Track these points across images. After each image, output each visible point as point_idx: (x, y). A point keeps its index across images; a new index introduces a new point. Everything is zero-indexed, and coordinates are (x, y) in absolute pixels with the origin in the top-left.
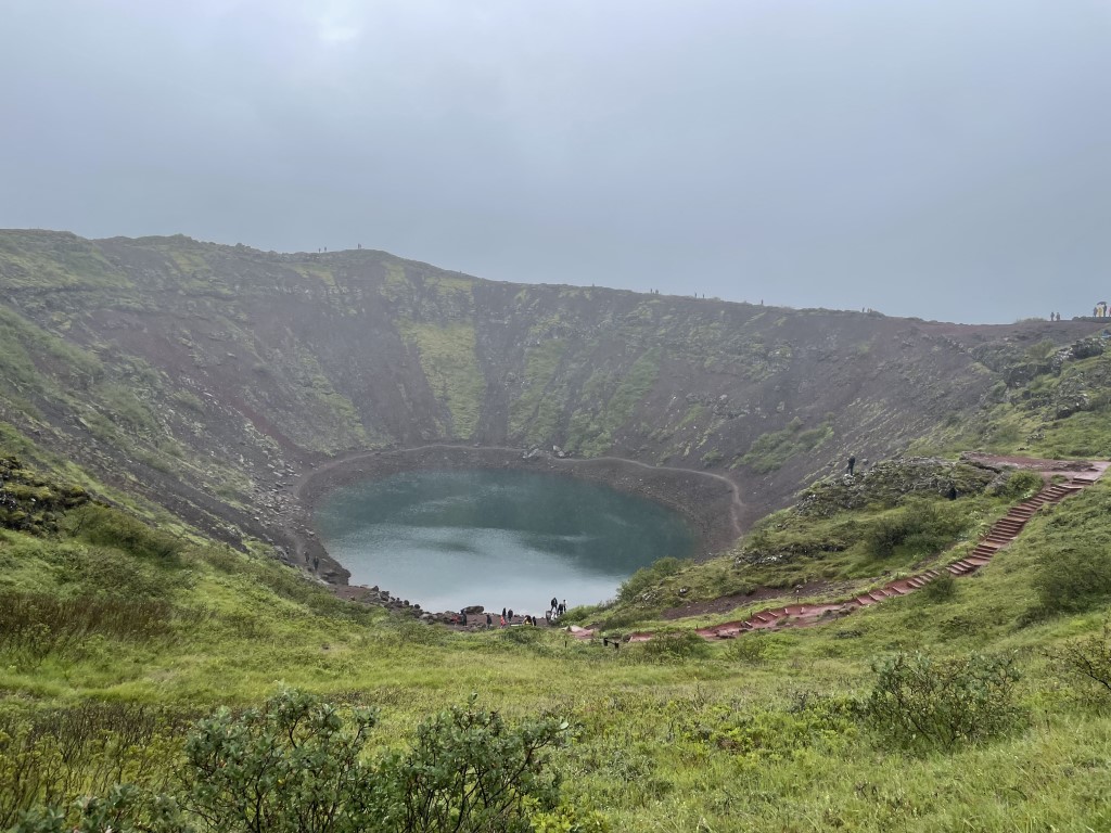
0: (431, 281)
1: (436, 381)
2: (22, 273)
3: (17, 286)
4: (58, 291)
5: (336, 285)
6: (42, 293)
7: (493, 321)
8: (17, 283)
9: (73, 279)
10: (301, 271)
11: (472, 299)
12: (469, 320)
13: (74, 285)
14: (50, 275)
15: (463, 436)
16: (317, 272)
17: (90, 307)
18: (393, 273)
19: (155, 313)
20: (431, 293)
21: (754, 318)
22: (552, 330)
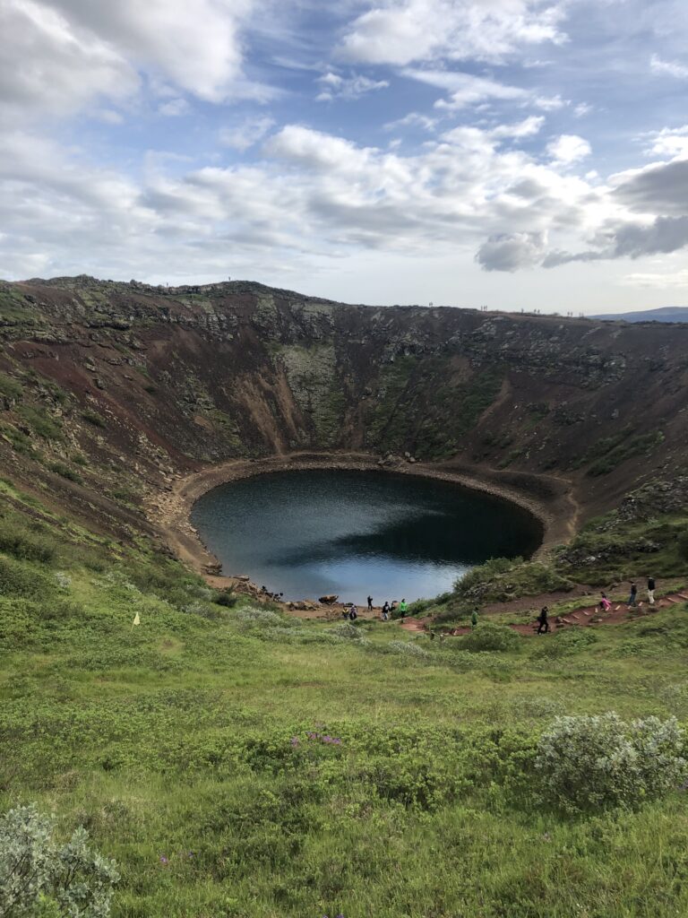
0: (296, 307)
5: (215, 313)
7: (352, 341)
11: (333, 322)
12: (330, 341)
16: (198, 303)
17: (13, 340)
18: (263, 301)
19: (65, 343)
20: (298, 318)
21: (591, 332)
22: (403, 347)
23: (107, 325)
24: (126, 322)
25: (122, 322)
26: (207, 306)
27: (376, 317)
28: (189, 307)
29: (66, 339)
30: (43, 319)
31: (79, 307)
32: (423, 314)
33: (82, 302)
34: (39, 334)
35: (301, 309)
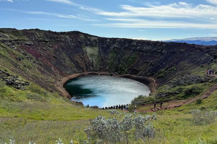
0: (89, 38)
1: (90, 59)
2: (7, 37)
3: (6, 40)
4: (14, 41)
5: (69, 39)
6: (11, 41)
7: (102, 46)
10: (62, 36)
11: (98, 41)
12: (97, 46)
13: (17, 39)
14: (12, 37)
15: (97, 70)
17: (20, 44)
18: (81, 36)
19: (33, 45)
20: (89, 40)
21: (158, 44)
22: (115, 47)
23: (43, 41)
25: (47, 40)
26: (67, 37)
27: (108, 40)
29: (33, 44)
30: (27, 39)
31: (36, 36)
32: (119, 40)
33: (37, 35)
34: (26, 43)
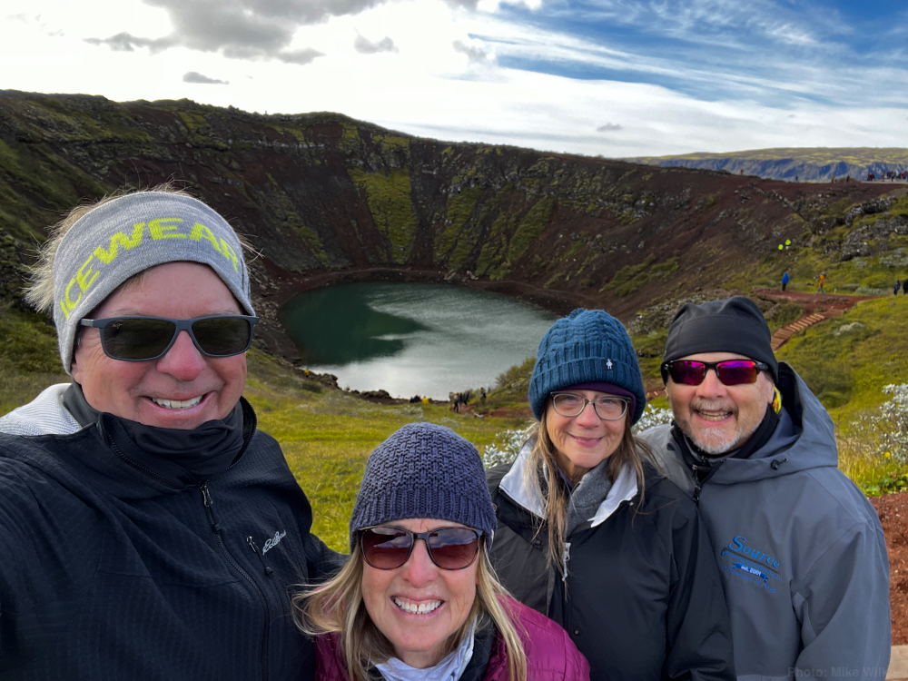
0: (378, 138)
1: (379, 218)
2: (70, 130)
3: (67, 139)
4: (98, 143)
5: (305, 140)
6: (85, 145)
7: (425, 171)
8: (66, 137)
9: (108, 133)
10: (279, 129)
11: (409, 153)
12: (406, 170)
13: (108, 138)
14: (91, 131)
15: (400, 261)
16: (290, 130)
17: (122, 156)
18: (348, 131)
19: (171, 162)
20: (377, 148)
21: (627, 174)
22: (469, 180)
23: (207, 147)
24: (225, 145)
25: (222, 145)
26: (297, 133)
27: (446, 151)
28: (282, 133)
29: (171, 158)
30: (149, 138)
31: (182, 128)
32: (487, 151)
33: (184, 124)
34: (145, 152)
35: (381, 141)
